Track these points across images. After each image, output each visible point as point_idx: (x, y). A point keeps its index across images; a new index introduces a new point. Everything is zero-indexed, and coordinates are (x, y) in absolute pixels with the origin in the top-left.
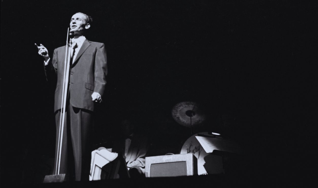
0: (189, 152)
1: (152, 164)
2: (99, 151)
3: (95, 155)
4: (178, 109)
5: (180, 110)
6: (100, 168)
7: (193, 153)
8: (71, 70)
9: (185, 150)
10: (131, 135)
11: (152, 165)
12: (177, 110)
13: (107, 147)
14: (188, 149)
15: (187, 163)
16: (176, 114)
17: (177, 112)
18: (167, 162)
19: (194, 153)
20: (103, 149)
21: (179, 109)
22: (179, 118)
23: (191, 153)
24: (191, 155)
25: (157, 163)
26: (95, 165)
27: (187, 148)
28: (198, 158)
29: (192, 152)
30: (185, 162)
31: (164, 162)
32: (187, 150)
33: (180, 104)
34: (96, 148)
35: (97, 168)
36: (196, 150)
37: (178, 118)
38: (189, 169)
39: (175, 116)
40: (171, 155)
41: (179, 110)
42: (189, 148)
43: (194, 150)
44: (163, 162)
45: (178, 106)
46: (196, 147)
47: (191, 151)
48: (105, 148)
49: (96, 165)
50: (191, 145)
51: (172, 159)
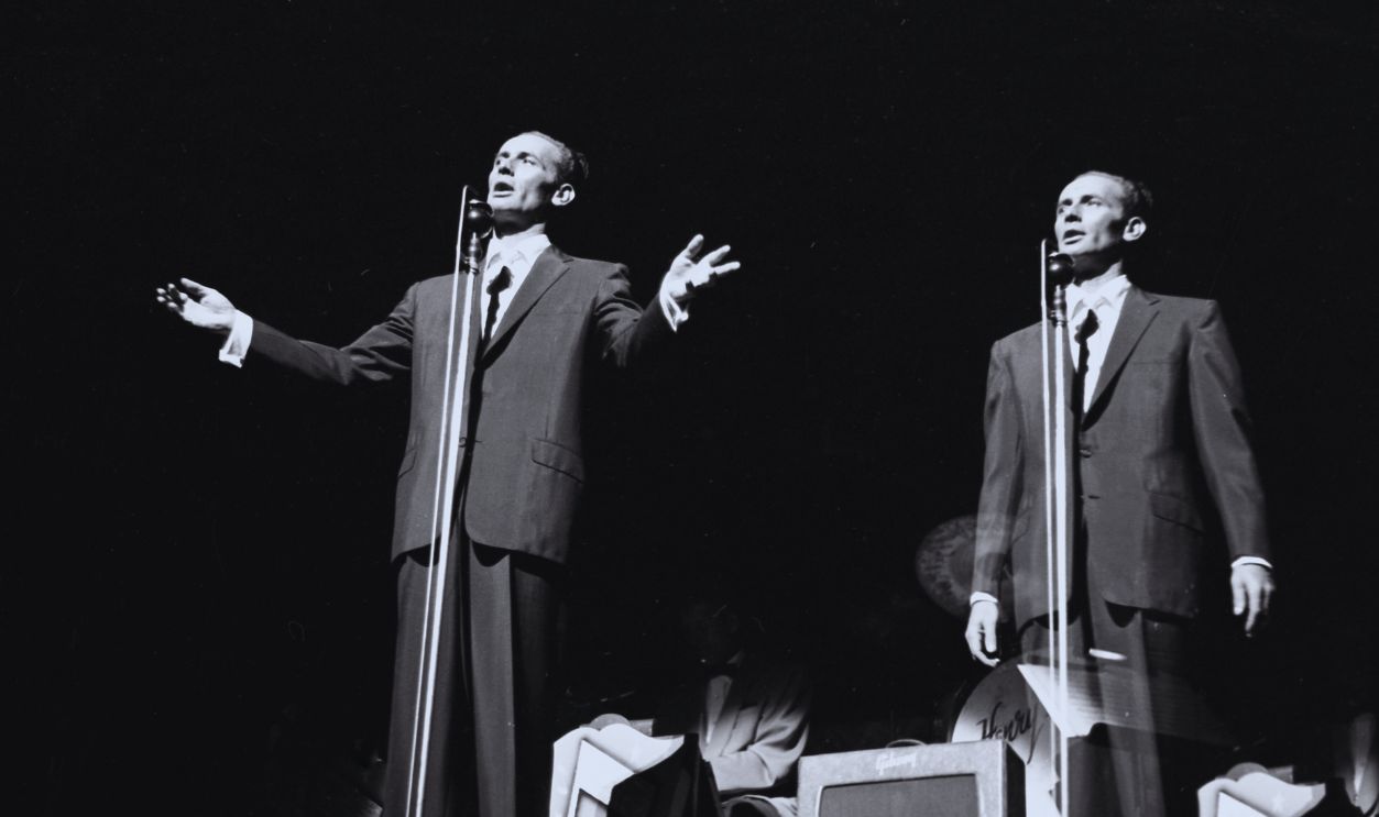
0: (988, 732)
1: (826, 788)
2: (599, 730)
3: (579, 749)
4: (943, 547)
5: (953, 554)
6: (600, 803)
7: (1007, 740)
8: (1080, 438)
9: (974, 724)
10: (734, 660)
11: (828, 790)
12: (938, 554)
13: (632, 715)
14: (985, 722)
15: (979, 779)
16: (936, 567)
17: (937, 560)
18: (895, 776)
19: (1011, 739)
20: (614, 722)
21: (950, 546)
22: (950, 587)
23: (997, 738)
24: (997, 747)
25: (848, 781)
26: (578, 792)
27: (982, 718)
28: (1029, 762)
29: (1001, 734)
30: (972, 775)
31: (882, 775)
32: (981, 726)
33: (952, 527)
34: (586, 719)
35: (588, 806)
36: (1020, 726)
37: (945, 586)
38: (987, 808)
39: (933, 578)
40: (910, 749)
41: (949, 551)
42: (988, 716)
43: (1011, 725)
44: (877, 778)
45: (945, 533)
46: (1019, 712)
47: (1000, 731)
48: (625, 720)
49: (582, 793)
50: (999, 705)
51: (913, 765)
